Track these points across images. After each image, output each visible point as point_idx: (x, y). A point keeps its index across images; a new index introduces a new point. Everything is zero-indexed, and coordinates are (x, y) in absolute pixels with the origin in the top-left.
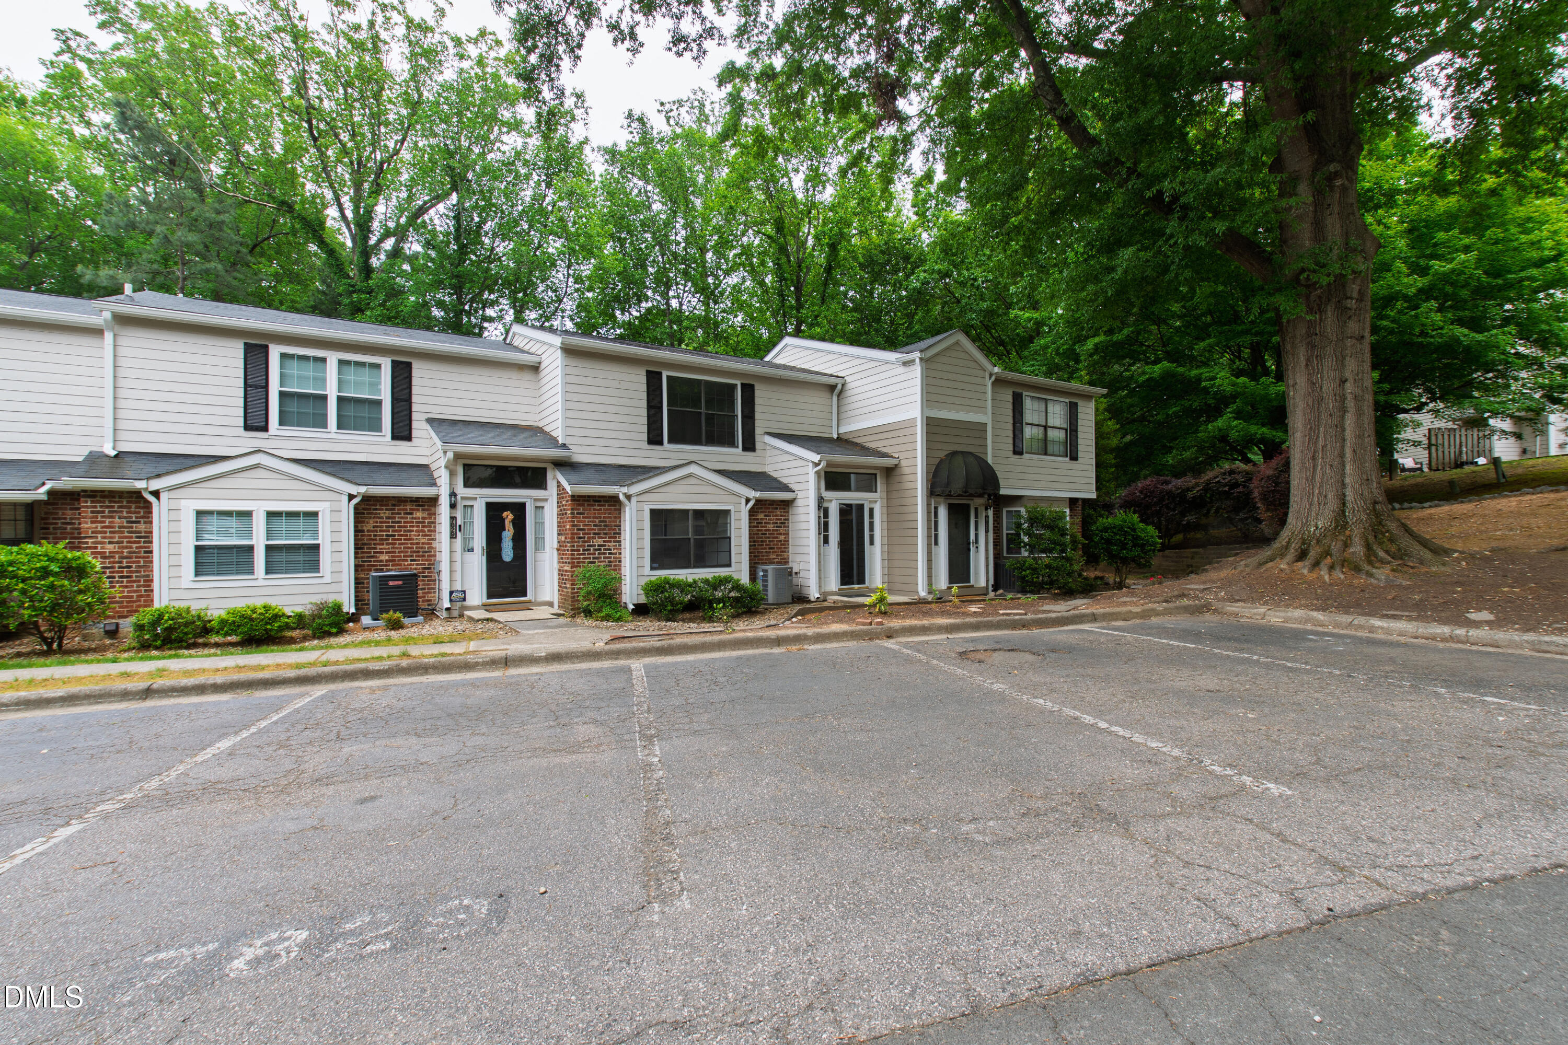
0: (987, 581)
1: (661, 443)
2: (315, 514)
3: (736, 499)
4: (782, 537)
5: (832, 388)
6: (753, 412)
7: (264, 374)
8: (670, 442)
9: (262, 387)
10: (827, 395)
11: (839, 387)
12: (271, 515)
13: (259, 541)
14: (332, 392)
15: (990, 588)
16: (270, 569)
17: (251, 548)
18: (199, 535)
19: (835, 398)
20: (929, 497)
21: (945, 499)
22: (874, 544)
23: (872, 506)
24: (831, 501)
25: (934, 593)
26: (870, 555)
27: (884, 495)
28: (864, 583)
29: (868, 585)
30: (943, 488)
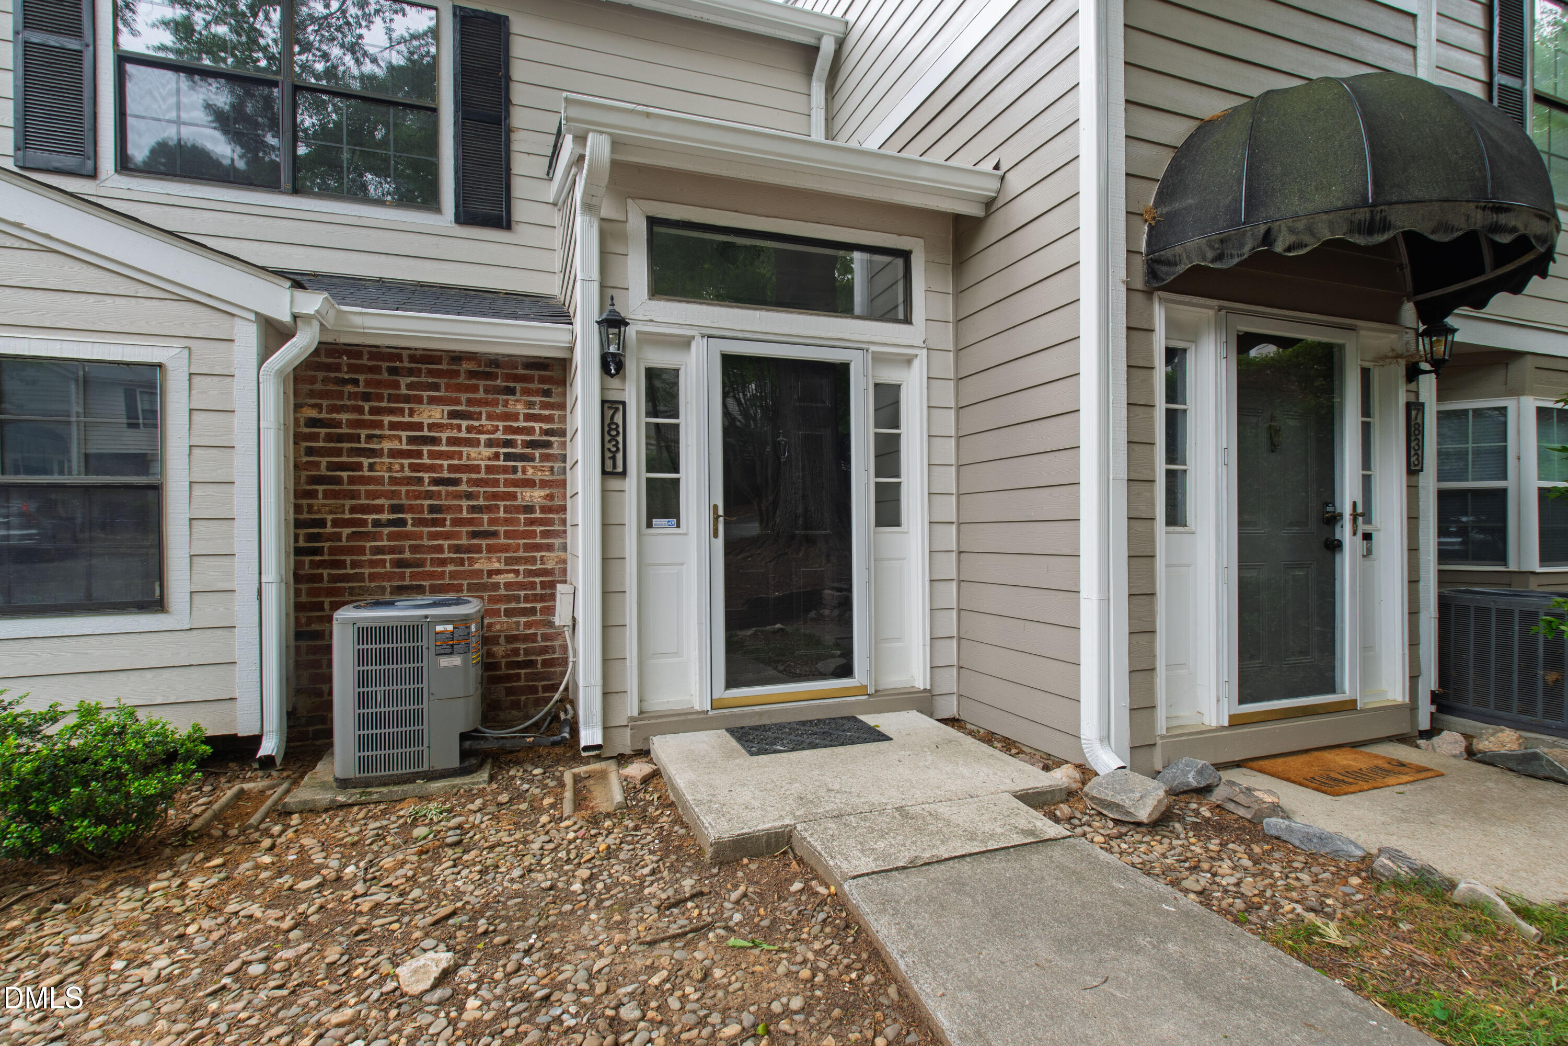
0: (1414, 679)
3: (204, 322)
4: (535, 496)
5: (809, 53)
10: (793, 81)
11: (827, 47)
19: (818, 90)
20: (1139, 298)
21: (1230, 311)
22: (898, 524)
23: (889, 376)
24: (685, 343)
25: (1158, 751)
26: (877, 561)
27: (945, 337)
28: (846, 671)
29: (865, 682)
30: (1268, 232)
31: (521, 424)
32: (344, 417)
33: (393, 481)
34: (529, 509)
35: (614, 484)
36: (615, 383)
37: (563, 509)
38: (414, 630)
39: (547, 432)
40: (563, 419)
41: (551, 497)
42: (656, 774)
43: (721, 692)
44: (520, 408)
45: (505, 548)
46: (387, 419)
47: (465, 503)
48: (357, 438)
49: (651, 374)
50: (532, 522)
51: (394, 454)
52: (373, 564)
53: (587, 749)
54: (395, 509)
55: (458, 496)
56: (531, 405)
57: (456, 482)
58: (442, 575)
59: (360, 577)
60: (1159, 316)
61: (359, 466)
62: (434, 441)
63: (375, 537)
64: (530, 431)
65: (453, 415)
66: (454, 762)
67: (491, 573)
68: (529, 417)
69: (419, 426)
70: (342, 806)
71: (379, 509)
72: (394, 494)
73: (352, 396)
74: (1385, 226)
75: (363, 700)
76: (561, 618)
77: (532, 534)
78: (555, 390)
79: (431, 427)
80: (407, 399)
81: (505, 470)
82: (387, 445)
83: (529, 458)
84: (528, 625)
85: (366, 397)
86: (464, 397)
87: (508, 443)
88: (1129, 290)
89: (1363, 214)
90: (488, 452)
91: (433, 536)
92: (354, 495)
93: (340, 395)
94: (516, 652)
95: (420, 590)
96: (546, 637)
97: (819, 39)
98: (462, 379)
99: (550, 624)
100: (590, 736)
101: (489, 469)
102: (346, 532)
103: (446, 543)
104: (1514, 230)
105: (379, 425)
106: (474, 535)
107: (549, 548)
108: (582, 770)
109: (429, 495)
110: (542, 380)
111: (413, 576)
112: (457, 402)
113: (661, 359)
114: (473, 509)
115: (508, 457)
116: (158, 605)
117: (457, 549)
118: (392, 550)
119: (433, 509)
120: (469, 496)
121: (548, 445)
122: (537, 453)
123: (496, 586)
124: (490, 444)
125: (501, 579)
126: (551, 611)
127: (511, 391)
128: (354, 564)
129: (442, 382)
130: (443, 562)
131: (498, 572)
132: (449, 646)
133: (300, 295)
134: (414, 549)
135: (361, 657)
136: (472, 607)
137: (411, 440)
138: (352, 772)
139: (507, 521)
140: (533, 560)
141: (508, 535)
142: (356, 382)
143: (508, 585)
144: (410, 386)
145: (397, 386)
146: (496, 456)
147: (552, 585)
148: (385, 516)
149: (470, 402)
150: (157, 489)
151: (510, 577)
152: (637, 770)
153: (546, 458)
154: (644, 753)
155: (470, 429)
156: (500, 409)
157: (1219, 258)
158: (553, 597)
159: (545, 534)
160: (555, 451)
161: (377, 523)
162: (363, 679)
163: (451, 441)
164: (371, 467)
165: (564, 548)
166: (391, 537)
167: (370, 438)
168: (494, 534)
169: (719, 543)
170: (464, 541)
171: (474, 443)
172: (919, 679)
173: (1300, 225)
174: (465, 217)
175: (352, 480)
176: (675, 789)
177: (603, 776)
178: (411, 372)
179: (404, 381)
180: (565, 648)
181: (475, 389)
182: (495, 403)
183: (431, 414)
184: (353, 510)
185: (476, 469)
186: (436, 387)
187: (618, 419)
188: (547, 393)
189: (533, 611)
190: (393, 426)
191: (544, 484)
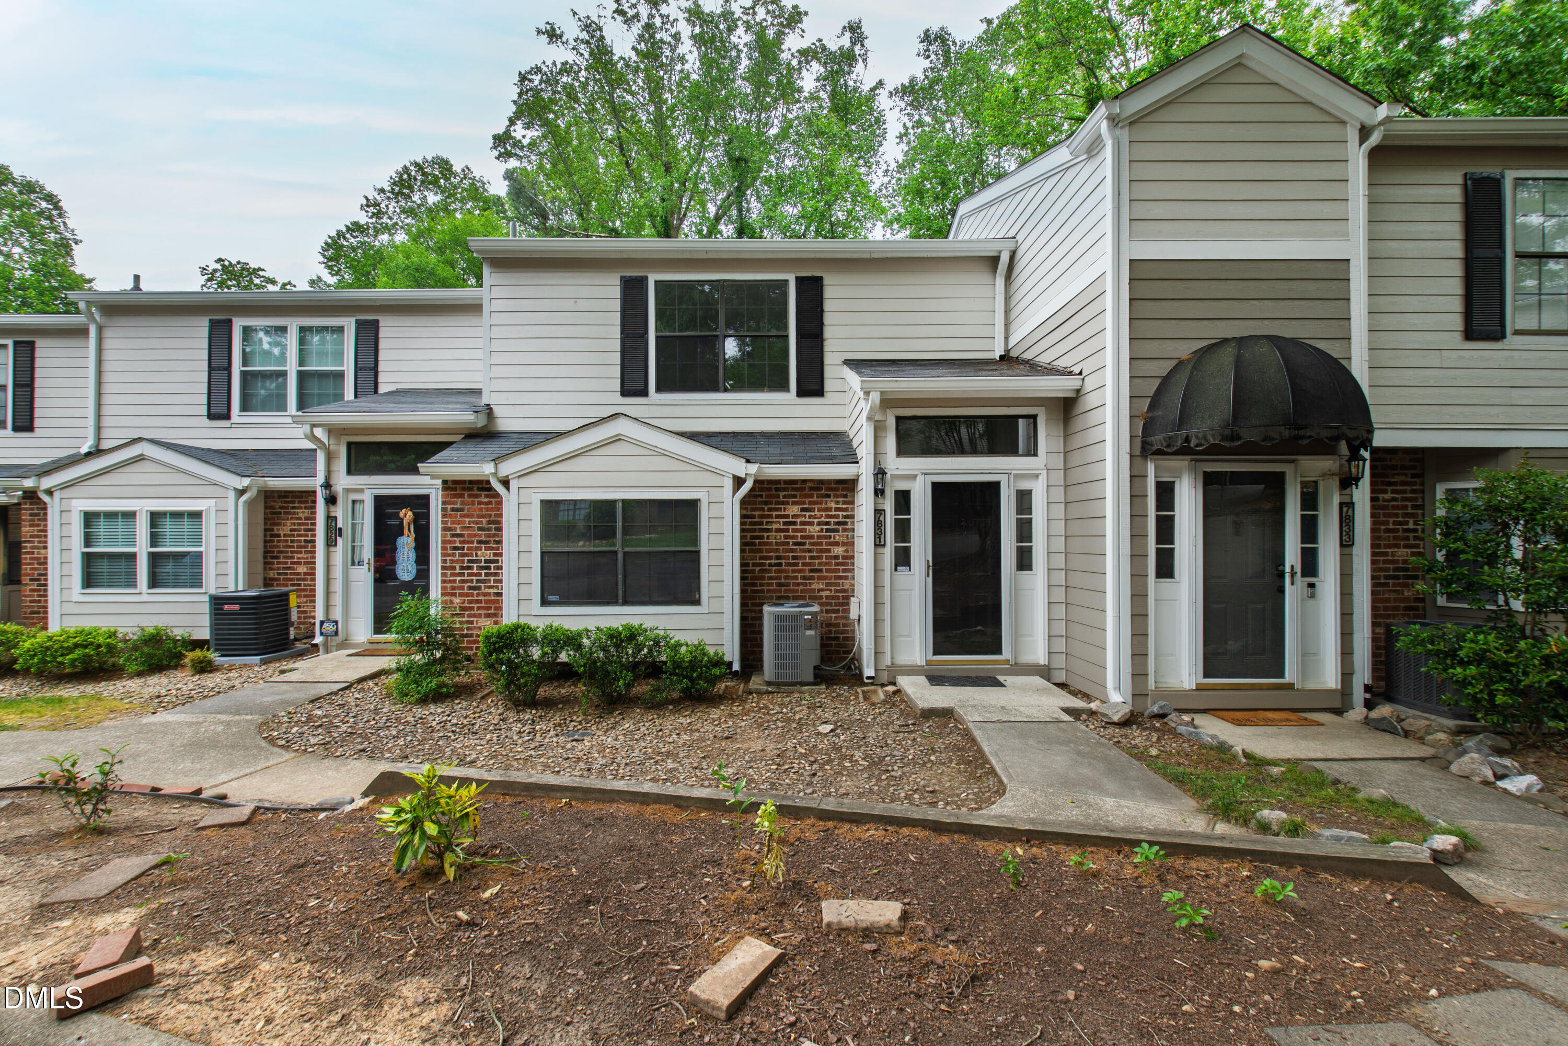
0: (1347, 675)
1: (644, 393)
2: (196, 516)
3: (713, 480)
4: (839, 550)
5: (993, 261)
6: (822, 325)
7: (226, 353)
8: (659, 389)
9: (225, 369)
10: (985, 277)
11: (1005, 258)
12: (156, 518)
13: (142, 548)
14: (292, 368)
15: (1359, 695)
16: (155, 582)
17: (132, 557)
18: (88, 540)
19: (1000, 282)
20: (1138, 461)
21: (1197, 461)
22: (1031, 569)
23: (1025, 485)
24: (914, 477)
25: (1149, 698)
26: (1016, 590)
27: (1059, 461)
28: (998, 651)
29: (1009, 657)
30: (1187, 437)
31: (833, 513)
32: (757, 513)
33: (777, 544)
34: (836, 557)
35: (880, 550)
36: (880, 500)
37: (853, 557)
38: (796, 617)
39: (846, 517)
40: (853, 509)
41: (847, 551)
42: (898, 692)
43: (930, 657)
44: (833, 505)
45: (825, 578)
46: (774, 513)
47: (807, 555)
48: (762, 523)
49: (897, 493)
50: (838, 564)
51: (778, 530)
52: (769, 585)
53: (868, 678)
54: (778, 558)
55: (804, 551)
56: (838, 503)
57: (803, 544)
58: (797, 591)
59: (762, 591)
60: (1151, 468)
61: (762, 537)
62: (794, 523)
63: (769, 571)
64: (837, 516)
65: (803, 510)
66: (811, 679)
67: (819, 590)
68: (837, 509)
69: (787, 516)
70: (771, 692)
71: (770, 558)
72: (777, 551)
73: (760, 503)
74: (1239, 438)
75: (777, 647)
76: (853, 615)
77: (837, 571)
78: (849, 494)
79: (794, 516)
80: (783, 503)
81: (826, 537)
82: (774, 526)
83: (836, 531)
84: (836, 618)
85: (766, 503)
86: (807, 500)
87: (828, 523)
88: (1131, 456)
89: (1227, 432)
90: (818, 528)
91: (794, 571)
92: (761, 551)
93: (755, 503)
94: (830, 632)
95: (788, 598)
96: (845, 625)
97: (1000, 252)
98: (807, 492)
99: (847, 618)
100: (868, 671)
101: (819, 537)
102: (758, 569)
103: (799, 575)
104: (1310, 437)
105: (770, 516)
106: (812, 571)
107: (846, 578)
108: (865, 688)
109: (792, 551)
110: (843, 489)
111: (785, 591)
112: (804, 503)
113: (902, 486)
114: (812, 558)
115: (827, 530)
116: (697, 602)
117: (804, 578)
118: (776, 578)
119: (794, 558)
120: (810, 551)
121: (845, 523)
122: (840, 528)
123: (821, 597)
124: (819, 524)
125: (824, 594)
126: (848, 611)
127: (828, 496)
128: (761, 585)
129: (798, 493)
130: (798, 585)
131: (822, 590)
132: (810, 625)
133: (749, 465)
134: (786, 578)
135: (777, 628)
136: (816, 608)
137: (785, 523)
138: (773, 679)
139: (827, 564)
140: (838, 584)
141: (827, 571)
142: (761, 496)
143: (827, 597)
144: (784, 497)
145: (778, 497)
146: (822, 530)
147: (848, 598)
148: (773, 561)
149: (810, 503)
150: (697, 553)
151: (828, 593)
152: (891, 689)
153: (845, 530)
154: (894, 684)
155: (810, 517)
156: (823, 506)
157: (1168, 446)
158: (848, 604)
159: (844, 571)
160: (849, 526)
161: (770, 565)
162: (777, 638)
163: (803, 523)
164: (768, 537)
165: (853, 578)
166: (776, 571)
167: (767, 523)
168: (821, 571)
169: (930, 579)
170: (807, 574)
171: (811, 524)
172: (1041, 658)
173: (1200, 435)
174: (801, 393)
175: (760, 544)
176: (907, 695)
177: (875, 692)
178: (785, 489)
179: (782, 494)
180: (853, 631)
181: (812, 496)
182: (821, 503)
183: (794, 510)
184: (761, 558)
185: (812, 537)
186: (795, 496)
187: (882, 518)
188: (845, 496)
189: (838, 611)
190: (778, 517)
191: (844, 544)
